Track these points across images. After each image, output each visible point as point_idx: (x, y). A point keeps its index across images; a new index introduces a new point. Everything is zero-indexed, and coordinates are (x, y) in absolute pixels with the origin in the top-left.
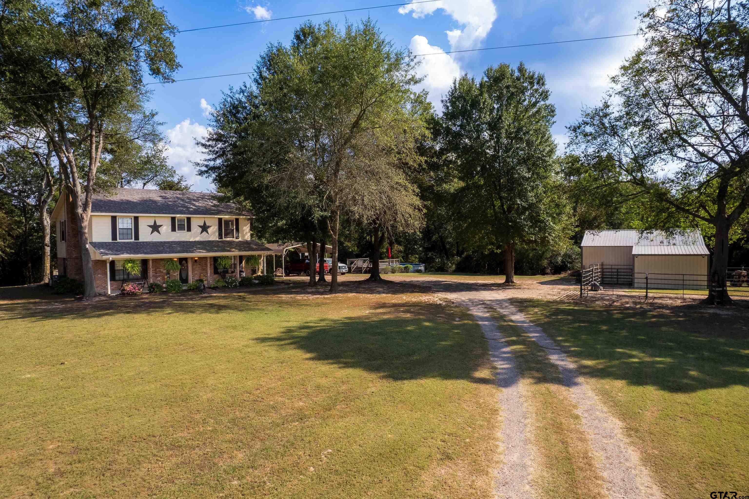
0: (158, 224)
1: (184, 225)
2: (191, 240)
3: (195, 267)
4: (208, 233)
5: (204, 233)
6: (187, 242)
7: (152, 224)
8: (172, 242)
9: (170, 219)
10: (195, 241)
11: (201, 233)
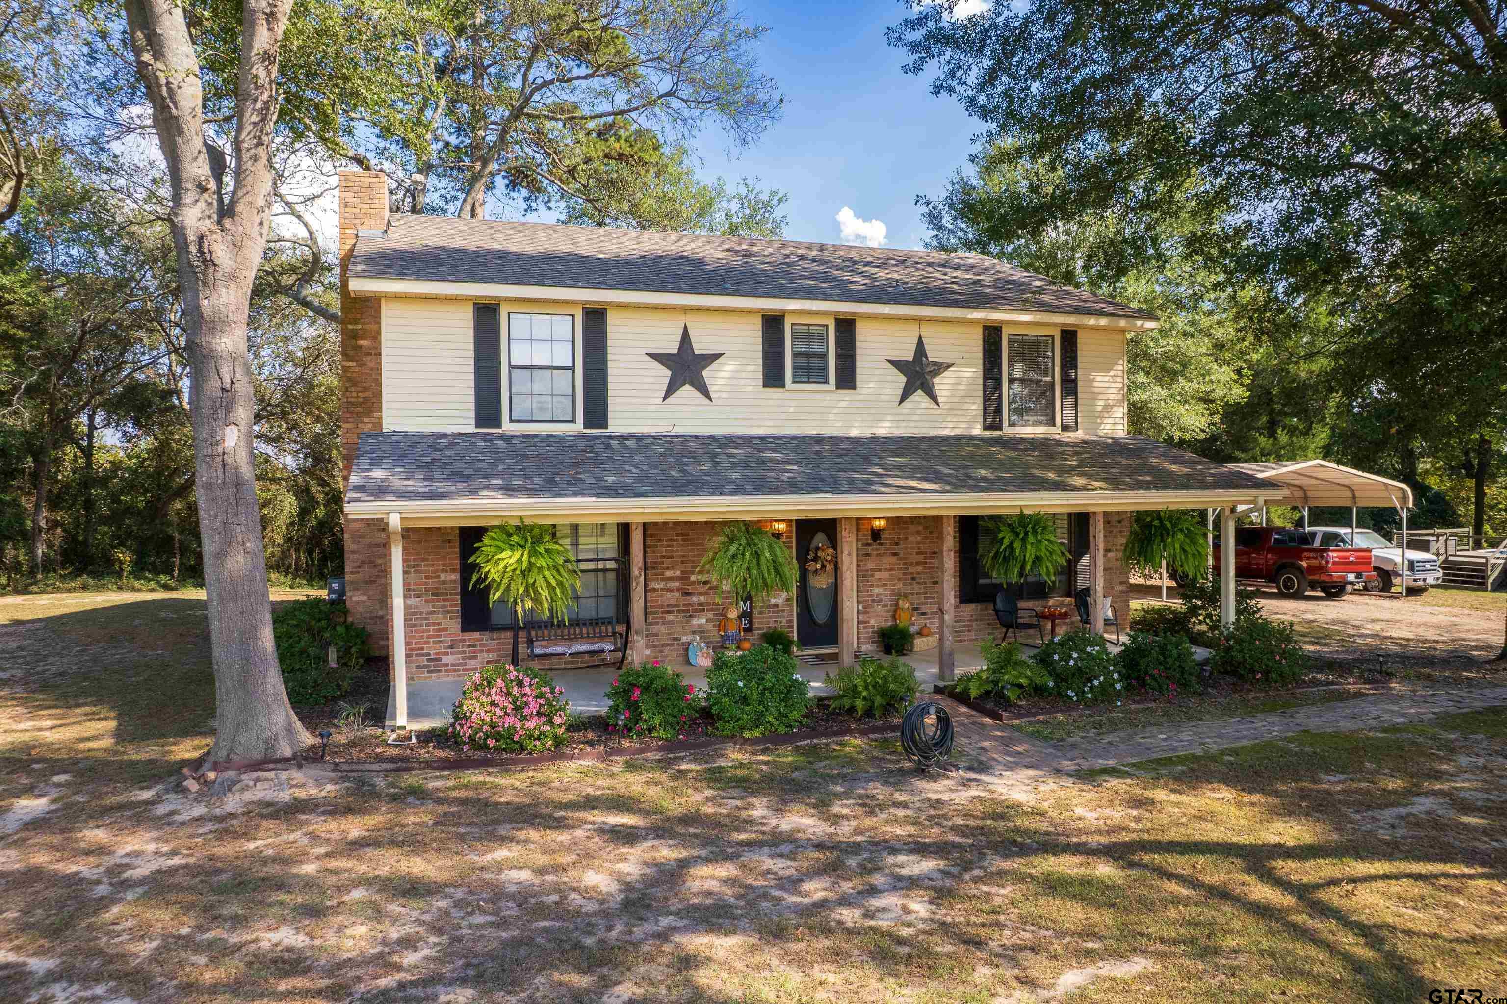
0: (699, 347)
1: (824, 356)
2: (854, 433)
3: (871, 565)
4: (934, 399)
5: (919, 397)
6: (836, 440)
7: (673, 347)
8: (762, 438)
9: (758, 322)
10: (874, 439)
11: (904, 398)
